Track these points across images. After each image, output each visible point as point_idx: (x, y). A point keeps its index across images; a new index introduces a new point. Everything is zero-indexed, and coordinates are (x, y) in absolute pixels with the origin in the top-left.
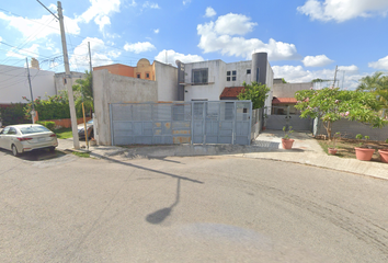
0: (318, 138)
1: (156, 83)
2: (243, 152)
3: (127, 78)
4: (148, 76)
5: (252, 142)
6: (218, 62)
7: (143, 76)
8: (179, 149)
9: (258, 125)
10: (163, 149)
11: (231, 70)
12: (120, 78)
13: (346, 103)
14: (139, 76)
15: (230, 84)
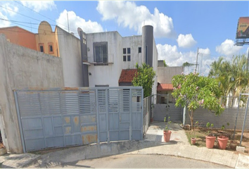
0: (186, 128)
1: (61, 61)
2: (138, 148)
3: (30, 52)
4: (51, 49)
5: (144, 137)
6: (115, 33)
7: (46, 48)
8: (88, 151)
9: (147, 116)
10: (75, 152)
11: (127, 47)
12: (21, 50)
13: (202, 90)
14: (42, 49)
15: (126, 65)
